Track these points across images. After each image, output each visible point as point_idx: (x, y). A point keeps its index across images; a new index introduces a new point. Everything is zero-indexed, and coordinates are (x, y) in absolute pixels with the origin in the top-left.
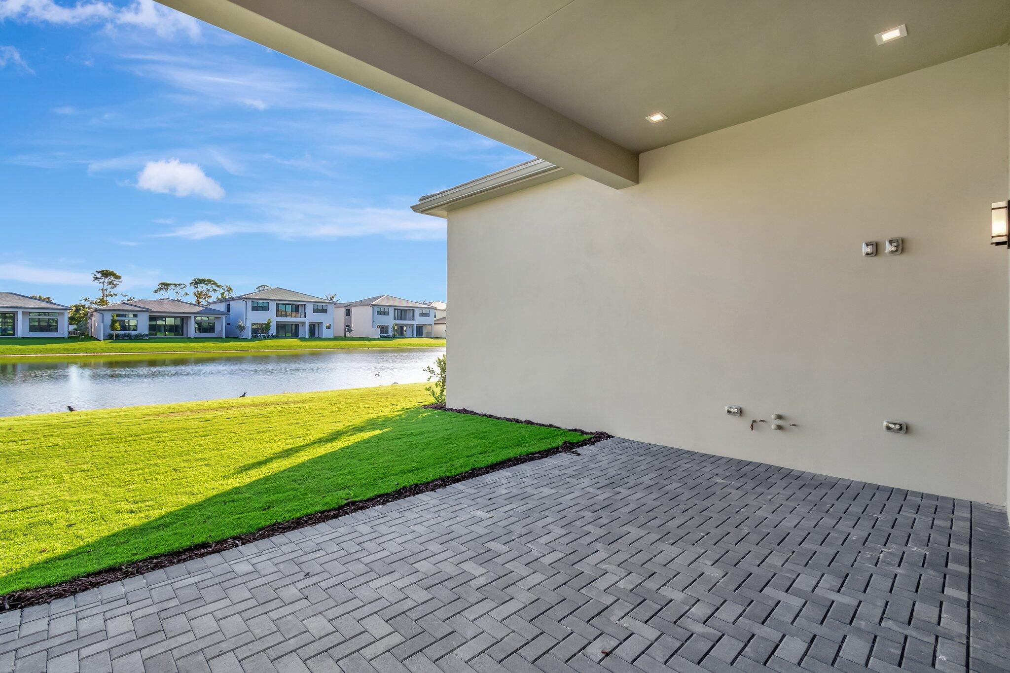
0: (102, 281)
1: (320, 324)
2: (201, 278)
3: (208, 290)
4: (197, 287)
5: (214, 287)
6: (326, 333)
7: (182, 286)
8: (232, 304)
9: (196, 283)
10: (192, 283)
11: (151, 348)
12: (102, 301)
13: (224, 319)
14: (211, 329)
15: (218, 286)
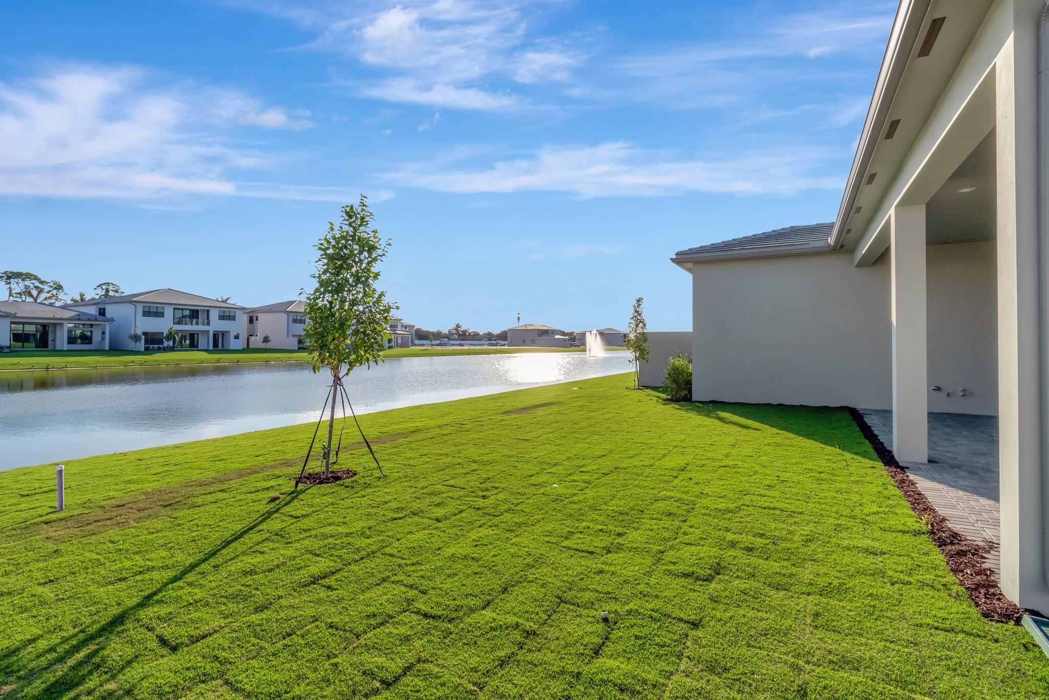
1: (224, 334)
6: (233, 344)
11: (29, 364)
14: (86, 339)
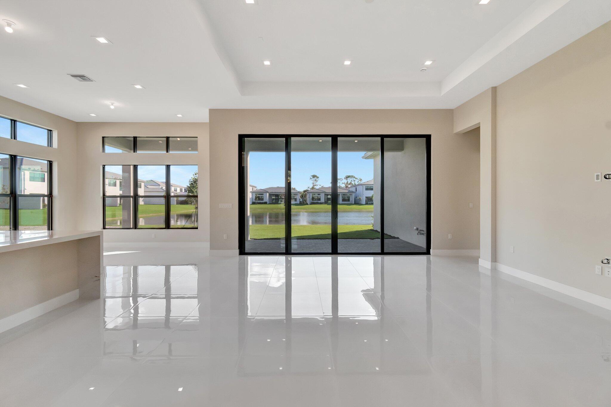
0: (312, 179)
2: (349, 175)
3: (352, 181)
4: (347, 180)
5: (354, 179)
7: (341, 180)
8: (357, 187)
9: (347, 178)
10: (345, 178)
12: (313, 188)
13: (353, 195)
15: (356, 179)
